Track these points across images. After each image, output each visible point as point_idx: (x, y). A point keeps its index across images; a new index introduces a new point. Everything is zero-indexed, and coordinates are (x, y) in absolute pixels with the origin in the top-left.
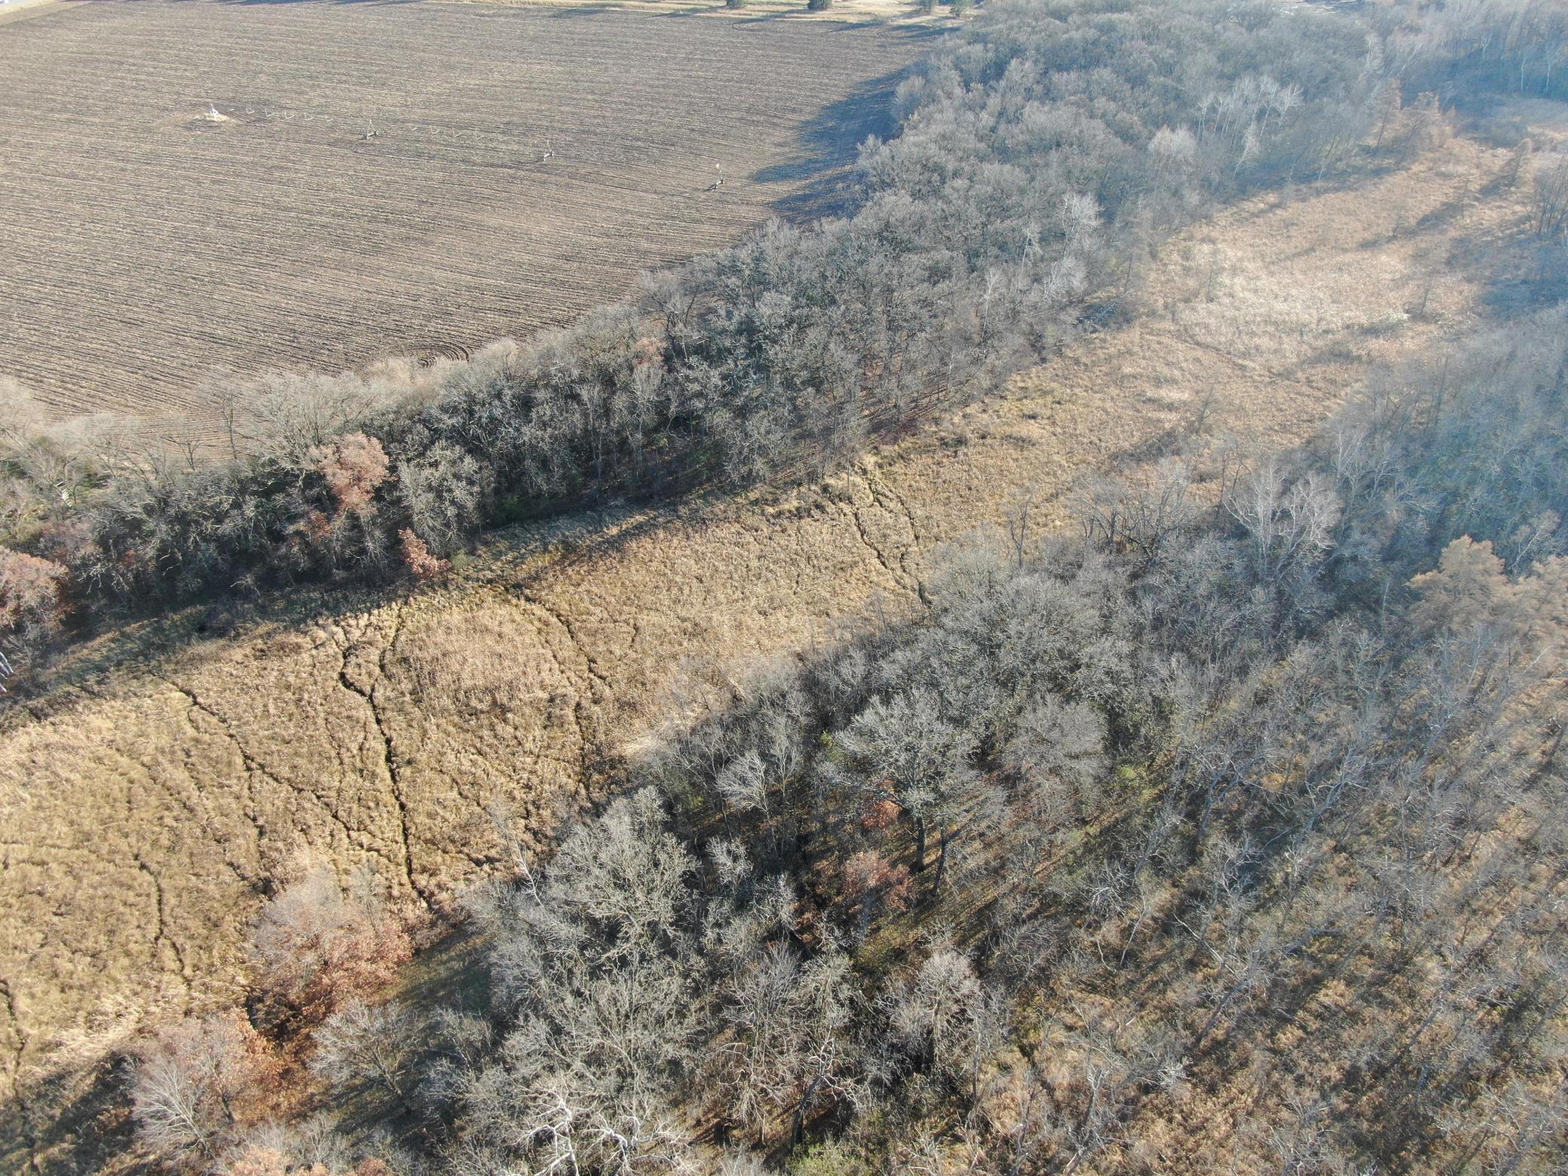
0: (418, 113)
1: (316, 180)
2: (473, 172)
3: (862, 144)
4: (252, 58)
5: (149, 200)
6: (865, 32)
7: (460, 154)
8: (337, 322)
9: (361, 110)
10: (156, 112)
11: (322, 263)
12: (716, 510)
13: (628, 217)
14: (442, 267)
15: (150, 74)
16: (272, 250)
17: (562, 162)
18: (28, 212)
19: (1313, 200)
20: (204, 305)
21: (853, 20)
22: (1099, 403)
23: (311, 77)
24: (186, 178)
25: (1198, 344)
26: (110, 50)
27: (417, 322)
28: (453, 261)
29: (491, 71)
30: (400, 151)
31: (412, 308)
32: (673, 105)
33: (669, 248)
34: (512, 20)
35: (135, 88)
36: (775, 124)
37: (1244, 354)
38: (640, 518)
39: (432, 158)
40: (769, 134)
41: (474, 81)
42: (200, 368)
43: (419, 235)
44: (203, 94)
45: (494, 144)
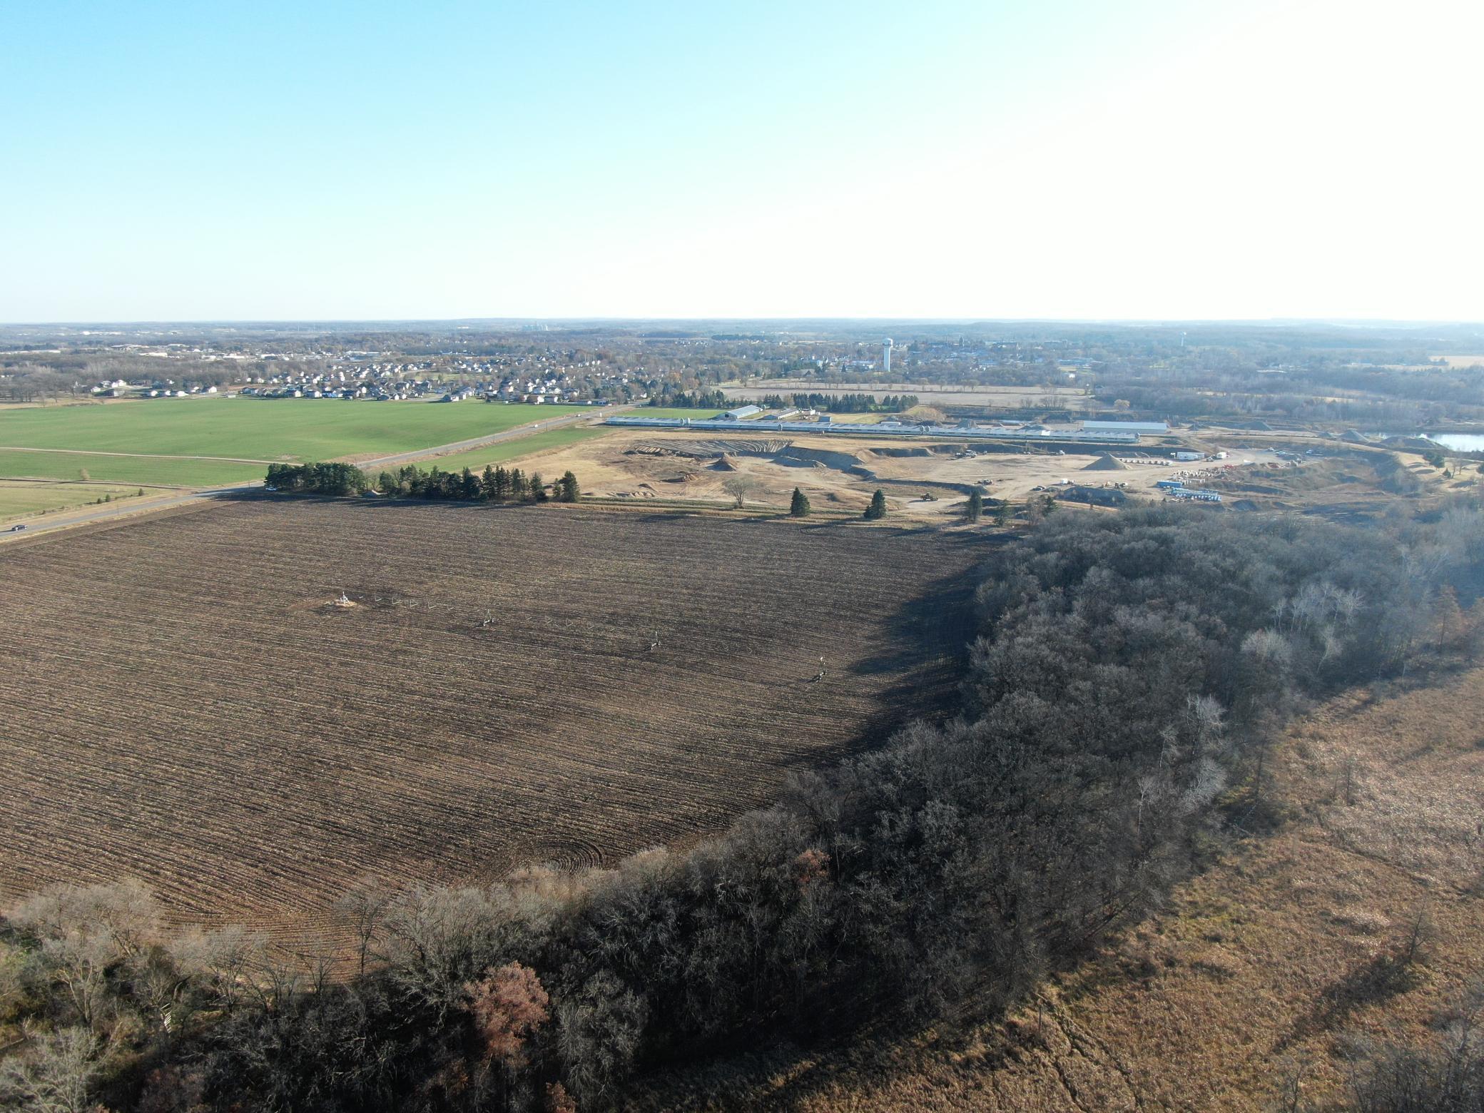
0: (529, 603)
1: (438, 664)
2: (585, 660)
3: (972, 644)
4: (377, 551)
5: (280, 680)
6: (922, 537)
7: (571, 641)
8: (464, 813)
9: (476, 599)
10: (291, 597)
11: (445, 747)
12: (893, 1055)
13: (741, 706)
14: (563, 755)
15: (285, 564)
16: (397, 734)
17: (667, 651)
18: (165, 688)
19: (1404, 697)
20: (329, 791)
21: (907, 527)
22: (1282, 923)
23: (430, 569)
24: (316, 659)
25: (1359, 852)
26: (253, 542)
27: (544, 815)
28: (574, 749)
29: (590, 566)
30: (515, 638)
31: (539, 799)
32: (763, 600)
33: (788, 740)
34: (604, 523)
35: (273, 575)
36: (862, 619)
37: (1416, 865)
38: (808, 1064)
39: (546, 645)
40: (858, 628)
41: (576, 575)
42: (322, 862)
43: (539, 720)
44: (334, 582)
45: (602, 633)
